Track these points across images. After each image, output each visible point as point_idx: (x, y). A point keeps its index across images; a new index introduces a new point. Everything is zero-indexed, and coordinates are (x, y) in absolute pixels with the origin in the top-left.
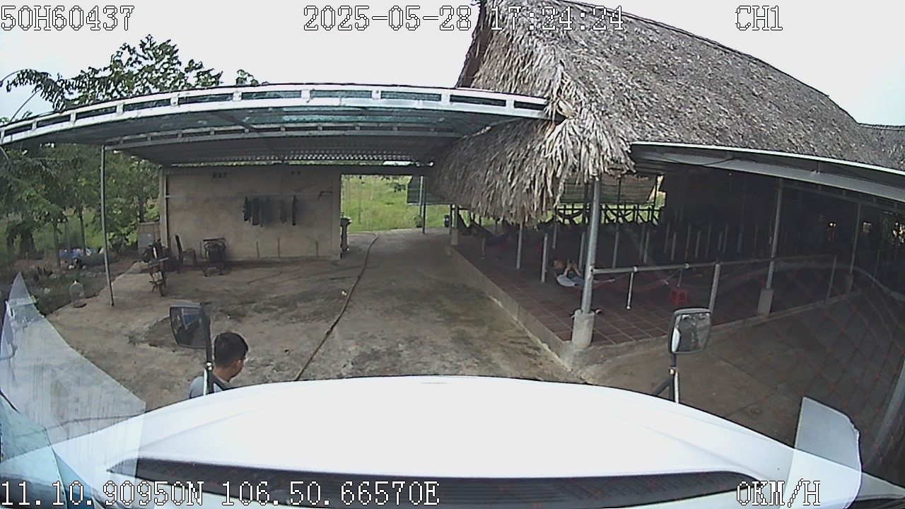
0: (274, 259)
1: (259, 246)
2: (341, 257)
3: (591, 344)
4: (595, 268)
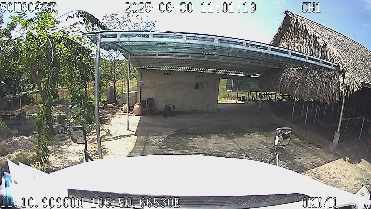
0: (189, 111)
1: (183, 105)
2: (218, 111)
3: (338, 143)
4: (342, 118)
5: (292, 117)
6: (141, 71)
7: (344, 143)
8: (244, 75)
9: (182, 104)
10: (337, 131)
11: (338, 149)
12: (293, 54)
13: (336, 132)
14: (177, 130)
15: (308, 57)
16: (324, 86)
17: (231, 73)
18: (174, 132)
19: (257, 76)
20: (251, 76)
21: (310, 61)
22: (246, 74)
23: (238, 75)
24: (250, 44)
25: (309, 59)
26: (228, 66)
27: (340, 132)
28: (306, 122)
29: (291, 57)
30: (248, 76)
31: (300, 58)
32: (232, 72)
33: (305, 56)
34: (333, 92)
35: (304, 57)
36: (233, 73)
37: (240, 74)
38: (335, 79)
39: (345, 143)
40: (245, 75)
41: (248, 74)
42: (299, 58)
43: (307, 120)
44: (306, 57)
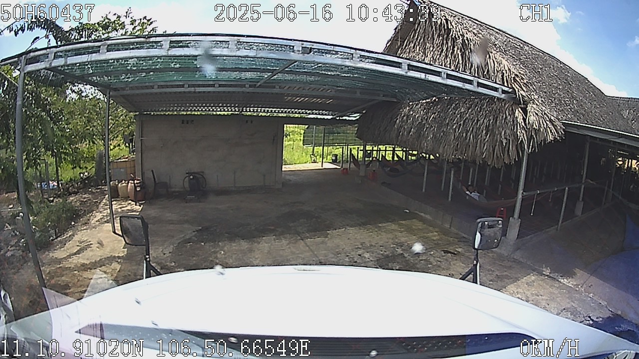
0: (231, 189)
1: (219, 178)
2: (283, 186)
3: (517, 238)
4: (524, 191)
5: (424, 190)
6: (141, 119)
7: (529, 237)
8: (330, 117)
9: (217, 176)
10: (513, 217)
11: (518, 249)
12: (411, 68)
13: (511, 218)
14: (200, 228)
15: (447, 74)
16: (484, 132)
17: (306, 113)
18: (194, 232)
19: (356, 117)
20: (344, 118)
21: (450, 82)
22: (335, 115)
23: (319, 117)
24: (311, 48)
25: (449, 76)
26: (295, 100)
27: (519, 218)
28: (450, 200)
29: (406, 73)
30: (338, 118)
31: (427, 75)
32: (308, 112)
33: (441, 72)
34: (502, 143)
35: (438, 74)
36: (309, 114)
37: (322, 114)
38: (506, 117)
39: (531, 238)
40: (332, 117)
41: (339, 115)
42: (425, 76)
43: (452, 195)
44: (443, 73)
